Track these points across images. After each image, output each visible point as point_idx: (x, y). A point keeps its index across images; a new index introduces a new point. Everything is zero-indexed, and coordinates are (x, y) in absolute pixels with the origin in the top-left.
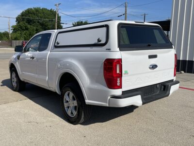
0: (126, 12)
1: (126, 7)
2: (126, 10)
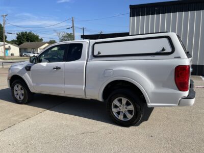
0: (73, 25)
1: (73, 21)
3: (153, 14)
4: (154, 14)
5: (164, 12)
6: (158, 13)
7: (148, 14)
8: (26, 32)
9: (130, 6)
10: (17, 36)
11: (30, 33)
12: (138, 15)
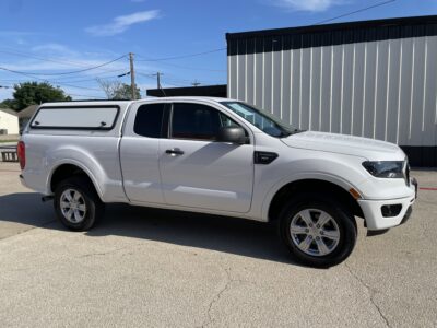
0: (132, 69)
1: (131, 61)
2: (132, 65)
3: (268, 50)
4: (280, 50)
5: (287, 48)
6: (278, 49)
7: (259, 51)
8: (35, 84)
9: (227, 35)
10: (15, 91)
11: (44, 85)
12: (242, 53)
